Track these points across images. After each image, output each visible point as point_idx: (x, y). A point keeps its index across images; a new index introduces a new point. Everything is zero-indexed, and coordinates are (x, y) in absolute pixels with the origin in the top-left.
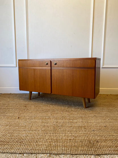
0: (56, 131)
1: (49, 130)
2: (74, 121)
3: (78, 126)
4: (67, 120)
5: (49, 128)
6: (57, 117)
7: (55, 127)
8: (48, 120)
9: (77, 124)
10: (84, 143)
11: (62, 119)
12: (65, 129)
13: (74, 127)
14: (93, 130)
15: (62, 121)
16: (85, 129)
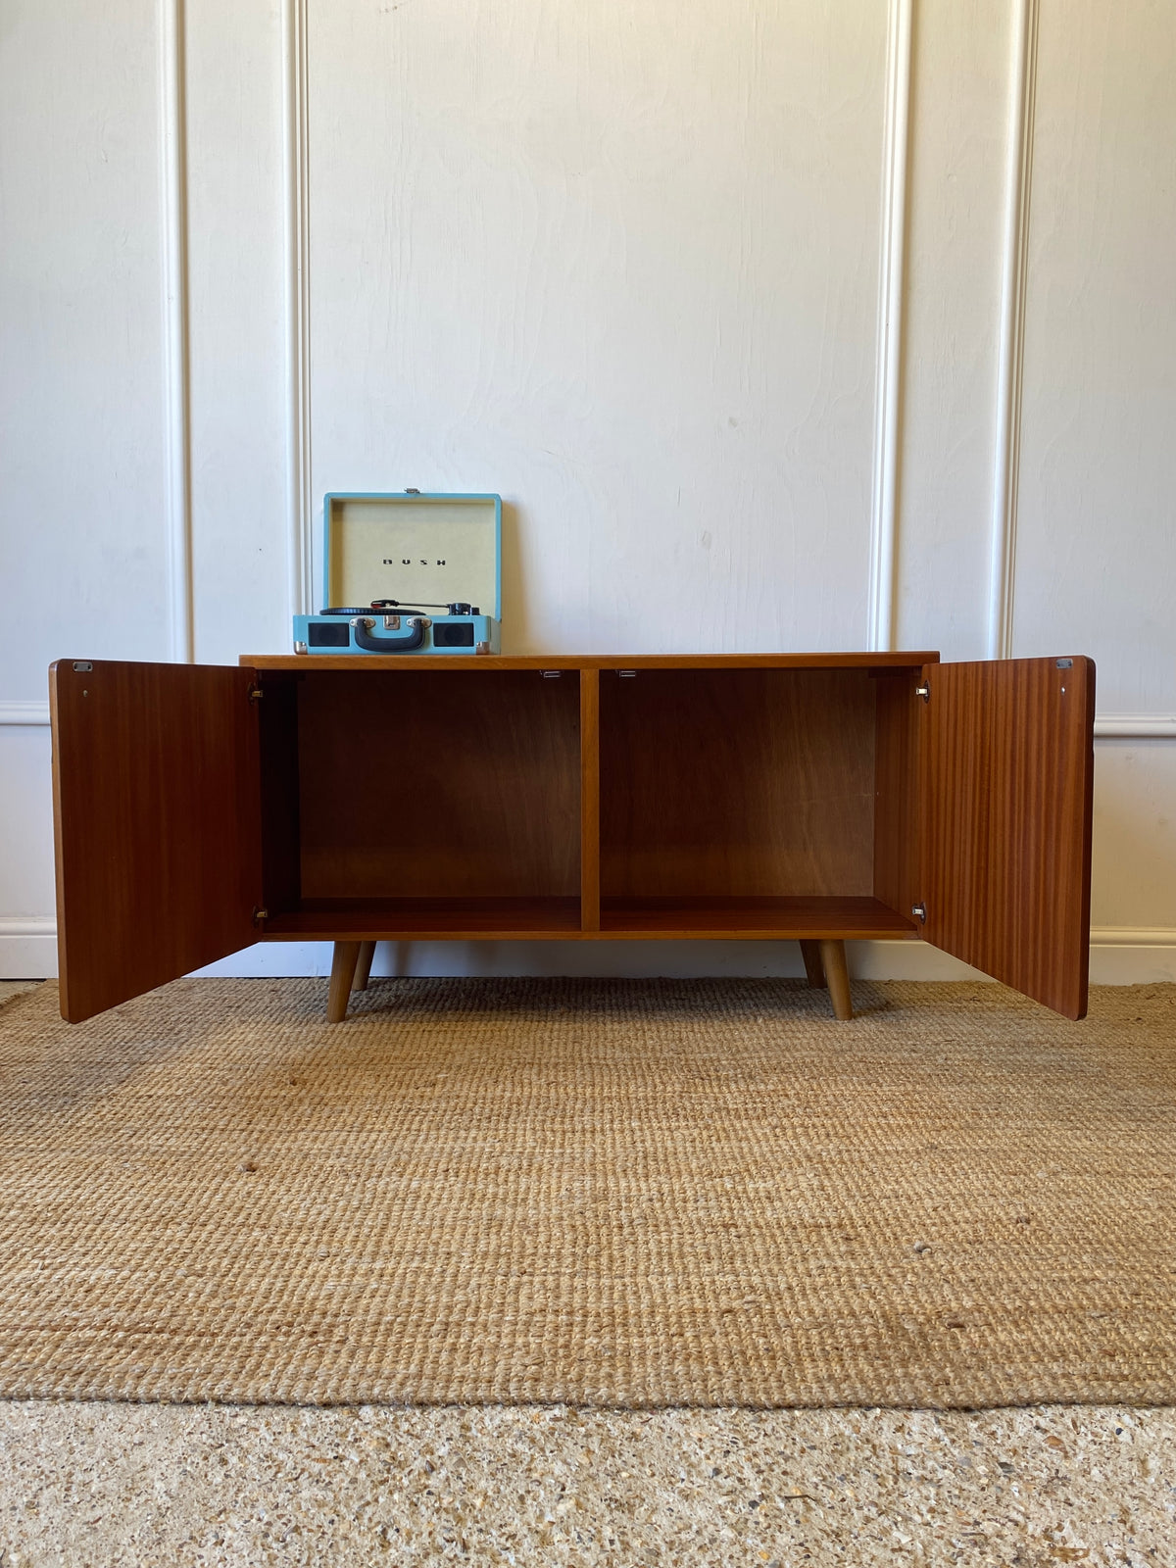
0: (604, 1260)
1: (542, 1251)
2: (751, 1187)
3: (784, 1221)
4: (685, 1178)
5: (542, 1238)
6: (599, 1158)
7: (592, 1230)
8: (523, 1180)
9: (777, 1204)
10: (847, 1336)
11: (647, 1176)
12: (681, 1245)
13: (755, 1231)
14: (920, 1251)
15: (647, 1188)
16: (847, 1239)
